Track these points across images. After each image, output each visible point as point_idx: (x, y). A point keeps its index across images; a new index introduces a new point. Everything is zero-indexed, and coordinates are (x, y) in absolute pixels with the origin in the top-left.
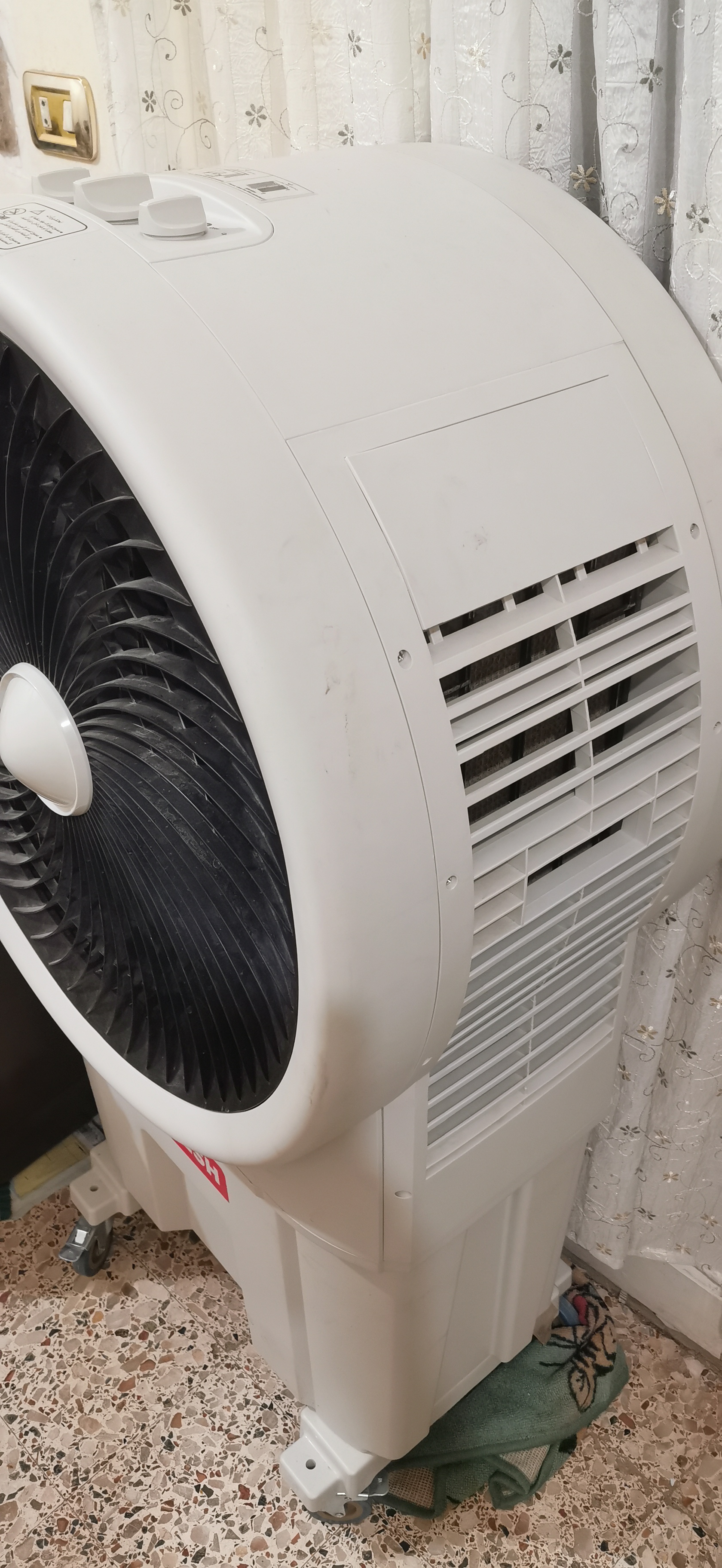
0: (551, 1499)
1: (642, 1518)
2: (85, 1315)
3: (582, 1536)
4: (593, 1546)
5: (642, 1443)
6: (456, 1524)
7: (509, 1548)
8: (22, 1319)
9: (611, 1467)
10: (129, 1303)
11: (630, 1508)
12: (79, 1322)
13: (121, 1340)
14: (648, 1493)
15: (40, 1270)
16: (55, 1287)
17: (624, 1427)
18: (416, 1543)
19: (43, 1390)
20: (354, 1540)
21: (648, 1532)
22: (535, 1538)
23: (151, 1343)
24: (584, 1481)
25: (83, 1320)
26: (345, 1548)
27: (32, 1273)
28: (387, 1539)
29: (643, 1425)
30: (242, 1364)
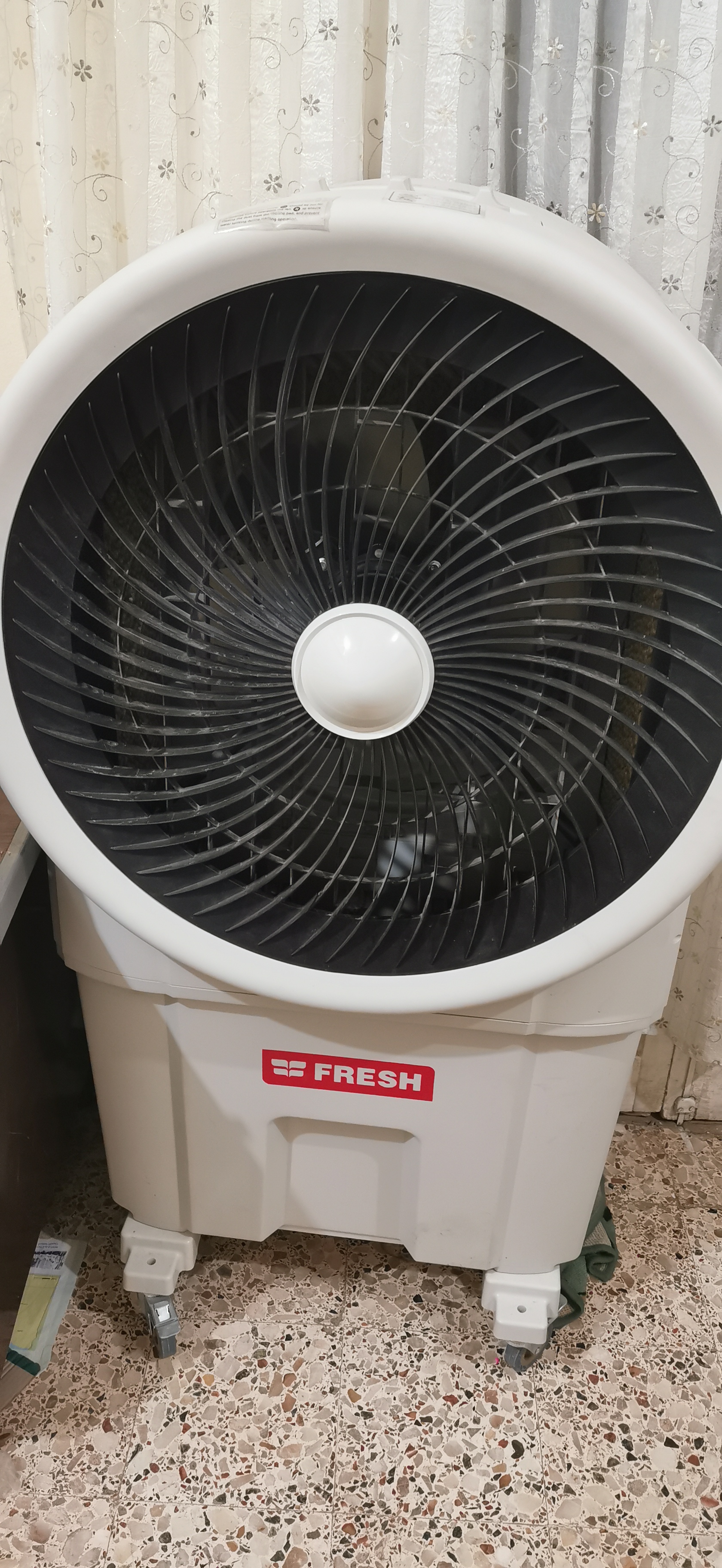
0: (626, 1253)
1: (681, 1226)
2: (196, 1386)
3: (662, 1260)
4: (673, 1260)
5: (637, 1187)
6: (594, 1309)
7: (635, 1298)
8: (144, 1430)
9: (637, 1212)
10: (223, 1352)
11: (669, 1225)
12: (198, 1394)
13: (247, 1380)
14: (669, 1211)
15: (115, 1385)
16: (145, 1387)
17: (620, 1186)
18: (585, 1339)
19: (225, 1459)
20: (549, 1368)
21: (691, 1232)
22: (642, 1281)
23: (274, 1364)
24: (632, 1230)
25: (198, 1390)
26: (549, 1377)
27: (111, 1393)
28: (567, 1350)
29: (628, 1177)
30: (359, 1324)
